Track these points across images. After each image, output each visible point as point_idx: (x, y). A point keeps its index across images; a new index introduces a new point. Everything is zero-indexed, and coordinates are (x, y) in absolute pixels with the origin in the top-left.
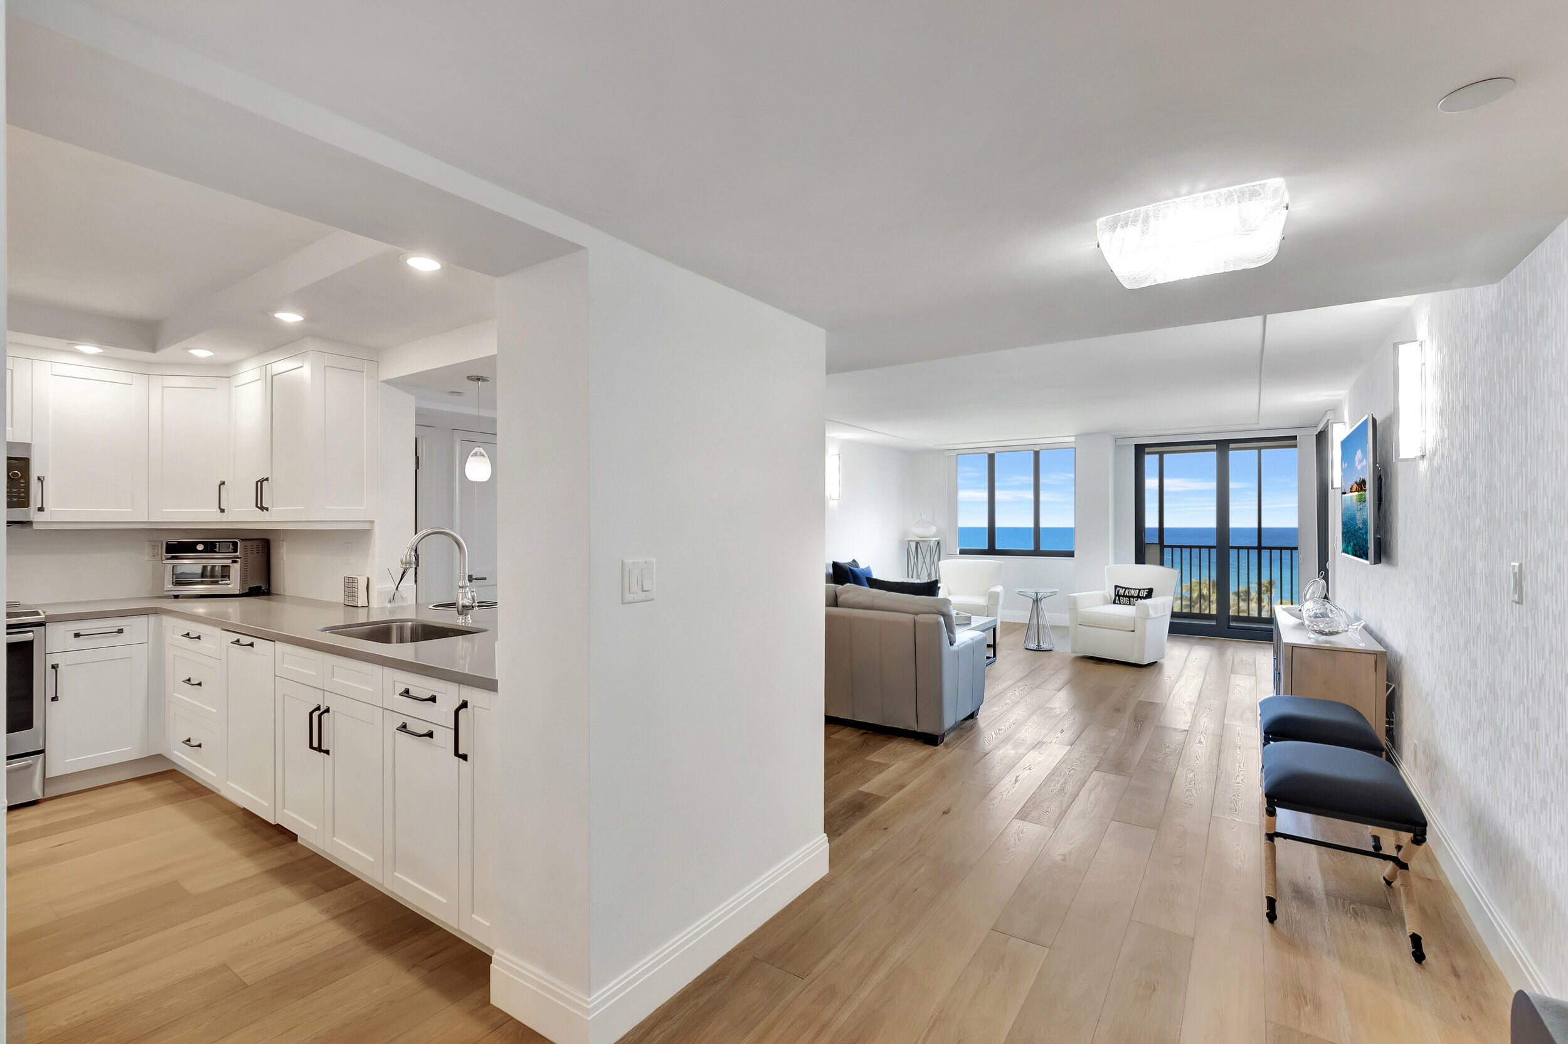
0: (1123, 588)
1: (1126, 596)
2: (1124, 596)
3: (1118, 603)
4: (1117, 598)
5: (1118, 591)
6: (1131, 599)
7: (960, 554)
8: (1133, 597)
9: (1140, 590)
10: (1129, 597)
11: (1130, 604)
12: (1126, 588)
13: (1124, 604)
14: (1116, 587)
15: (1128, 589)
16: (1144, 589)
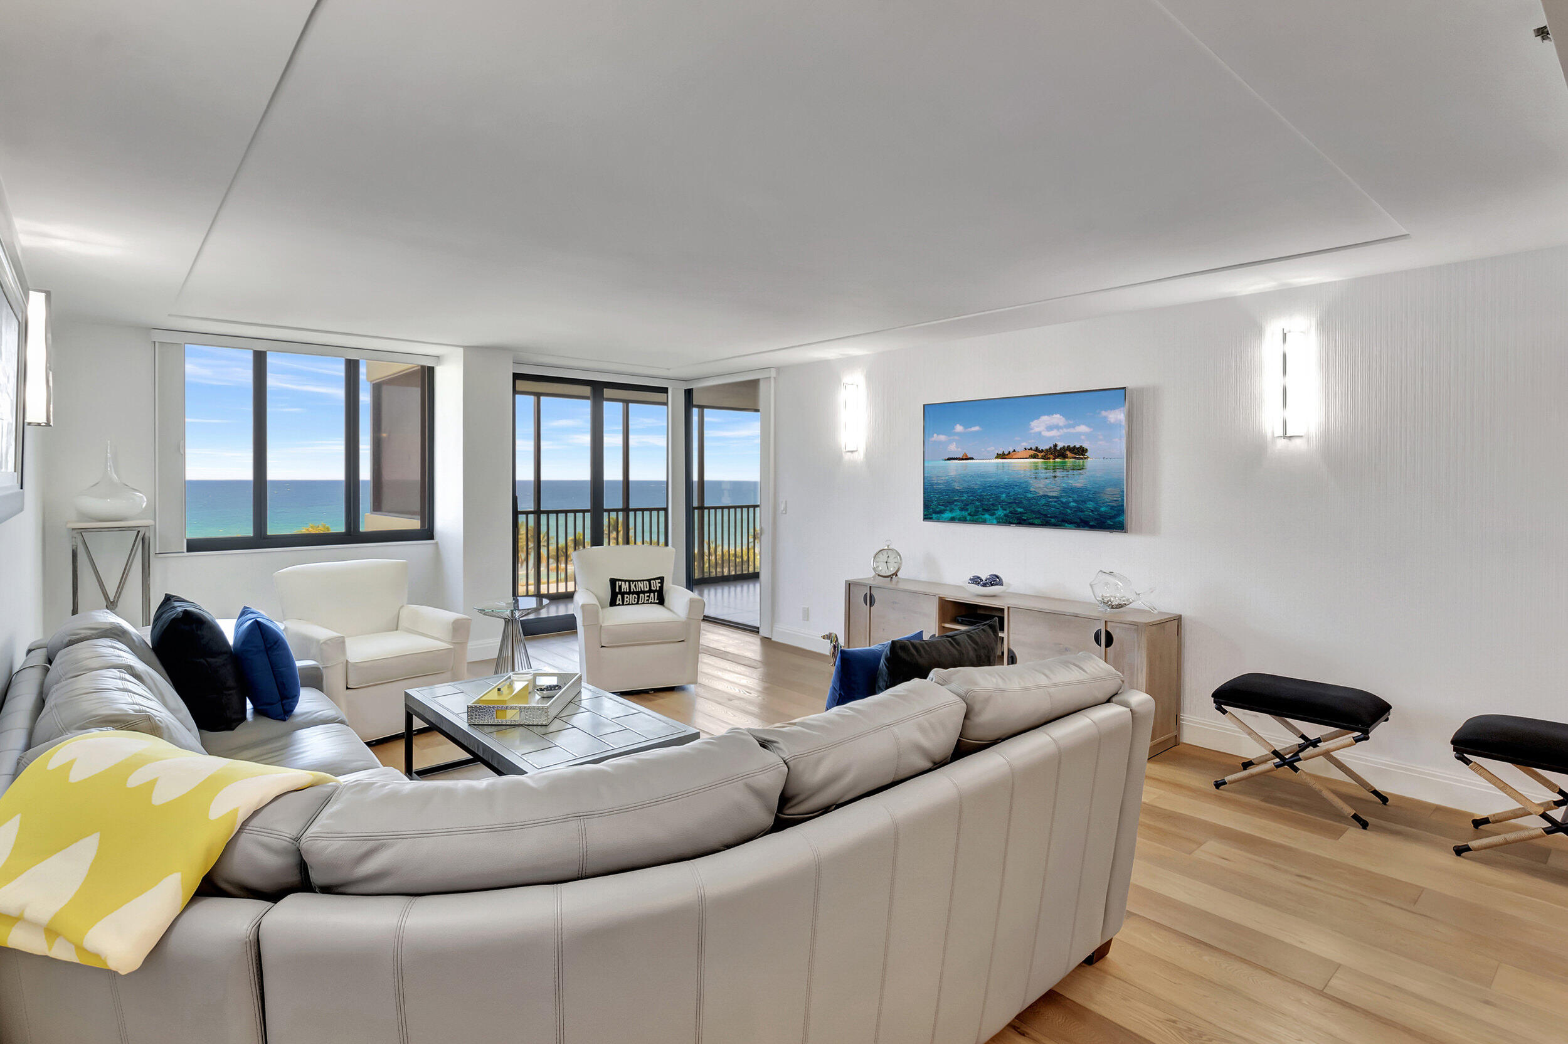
0: (625, 581)
1: (634, 593)
2: (629, 593)
3: (619, 605)
4: (619, 596)
5: (620, 587)
6: (641, 595)
7: (189, 550)
8: (644, 592)
9: (649, 581)
10: (638, 593)
11: (637, 603)
12: (629, 581)
13: (629, 604)
14: (613, 582)
15: (633, 581)
16: (654, 579)
